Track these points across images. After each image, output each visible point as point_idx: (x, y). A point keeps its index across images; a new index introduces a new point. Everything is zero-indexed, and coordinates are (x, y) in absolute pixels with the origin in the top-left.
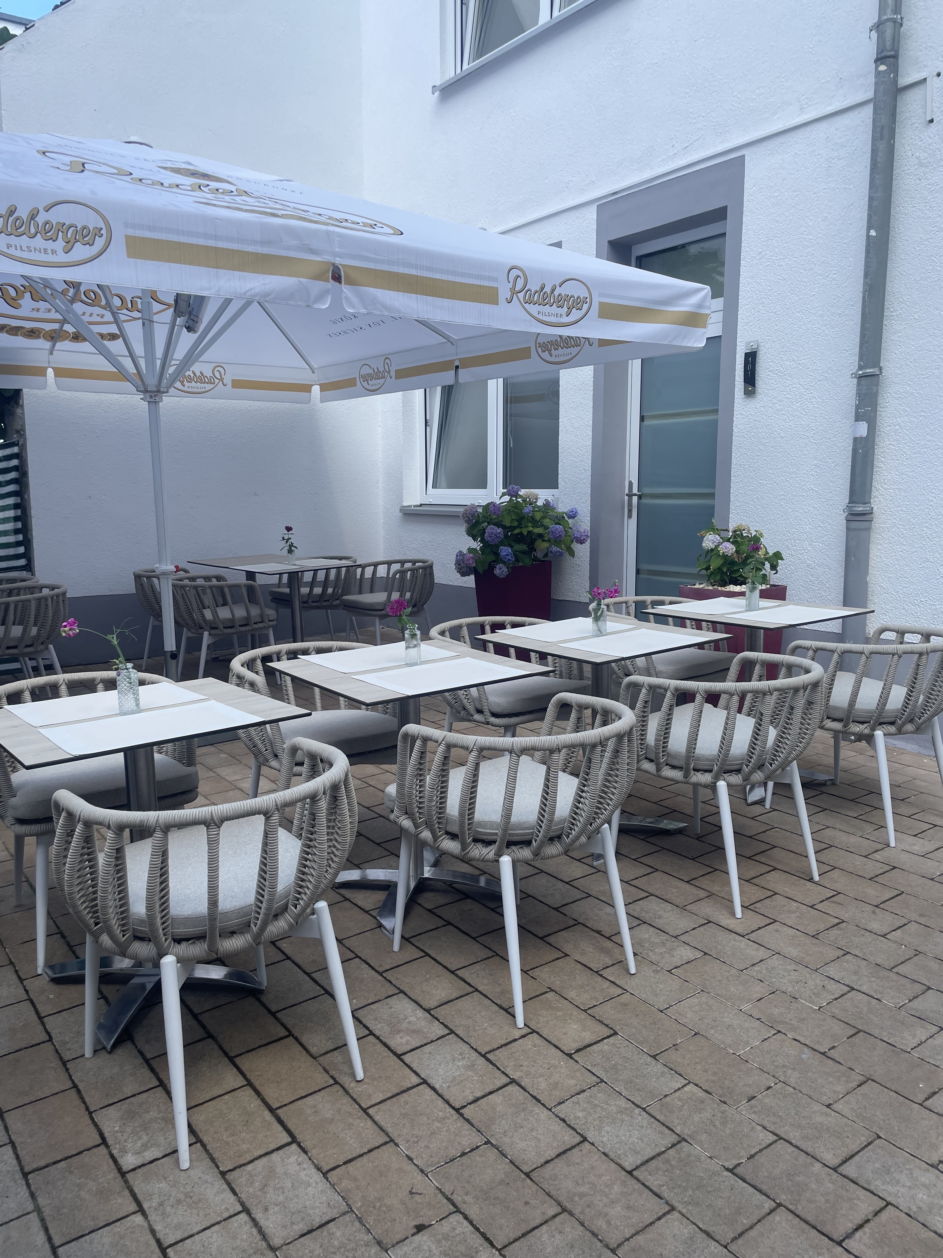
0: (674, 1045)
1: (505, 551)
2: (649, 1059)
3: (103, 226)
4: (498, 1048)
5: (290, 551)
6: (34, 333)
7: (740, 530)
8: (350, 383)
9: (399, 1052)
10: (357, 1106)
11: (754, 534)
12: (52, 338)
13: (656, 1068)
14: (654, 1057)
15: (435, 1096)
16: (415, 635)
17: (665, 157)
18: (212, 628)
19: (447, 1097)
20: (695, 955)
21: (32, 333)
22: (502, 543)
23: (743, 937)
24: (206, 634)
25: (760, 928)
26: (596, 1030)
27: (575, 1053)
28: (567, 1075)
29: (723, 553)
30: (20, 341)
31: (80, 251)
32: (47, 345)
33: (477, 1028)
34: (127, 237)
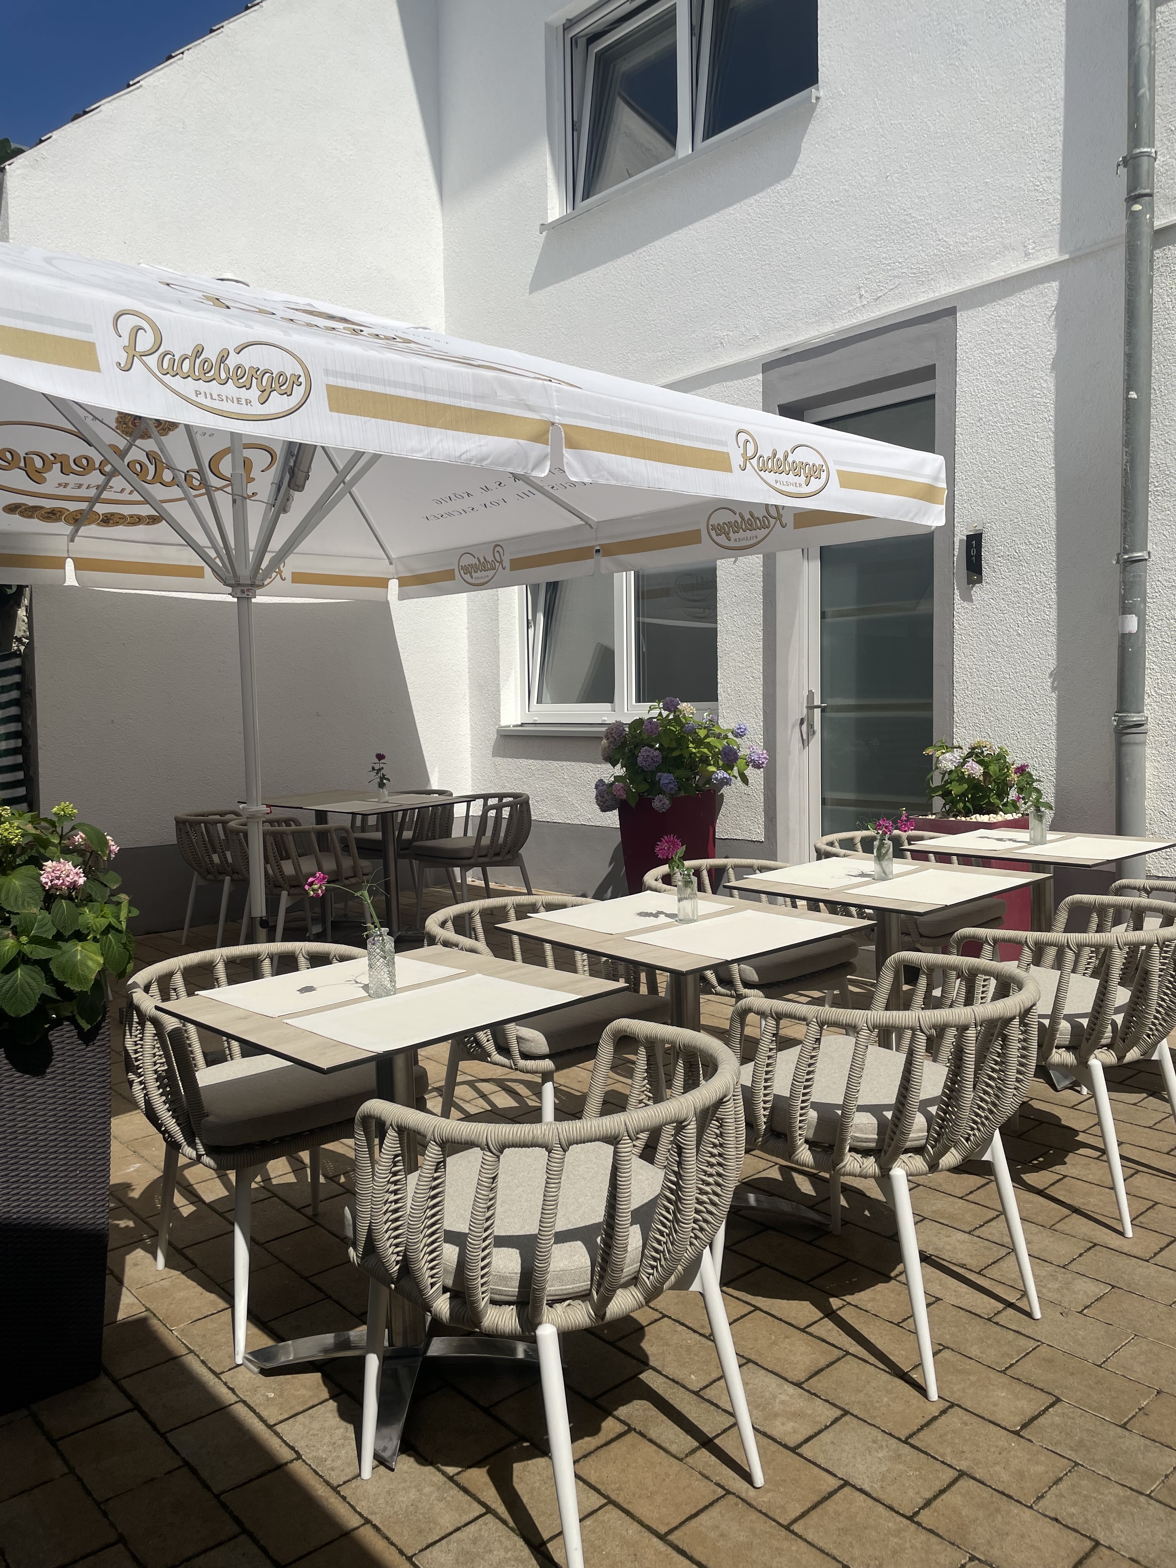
0: (1140, 1409)
1: (666, 779)
2: (1119, 1429)
3: (301, 373)
4: (919, 1430)
5: (381, 785)
6: (54, 514)
7: (979, 747)
8: (448, 575)
9: (792, 1444)
10: (774, 1523)
11: (997, 751)
12: (76, 521)
13: (1132, 1441)
14: (1124, 1426)
15: (870, 1502)
16: (691, 882)
17: (850, 308)
18: (292, 887)
19: (888, 1502)
20: (1101, 1289)
21: (52, 515)
22: (659, 769)
23: (1147, 1261)
24: (284, 893)
25: (1162, 1249)
26: (1032, 1396)
27: (1022, 1429)
28: (1029, 1460)
29: (969, 775)
30: (34, 525)
31: (278, 403)
32: (68, 529)
33: (877, 1405)
34: (328, 387)
